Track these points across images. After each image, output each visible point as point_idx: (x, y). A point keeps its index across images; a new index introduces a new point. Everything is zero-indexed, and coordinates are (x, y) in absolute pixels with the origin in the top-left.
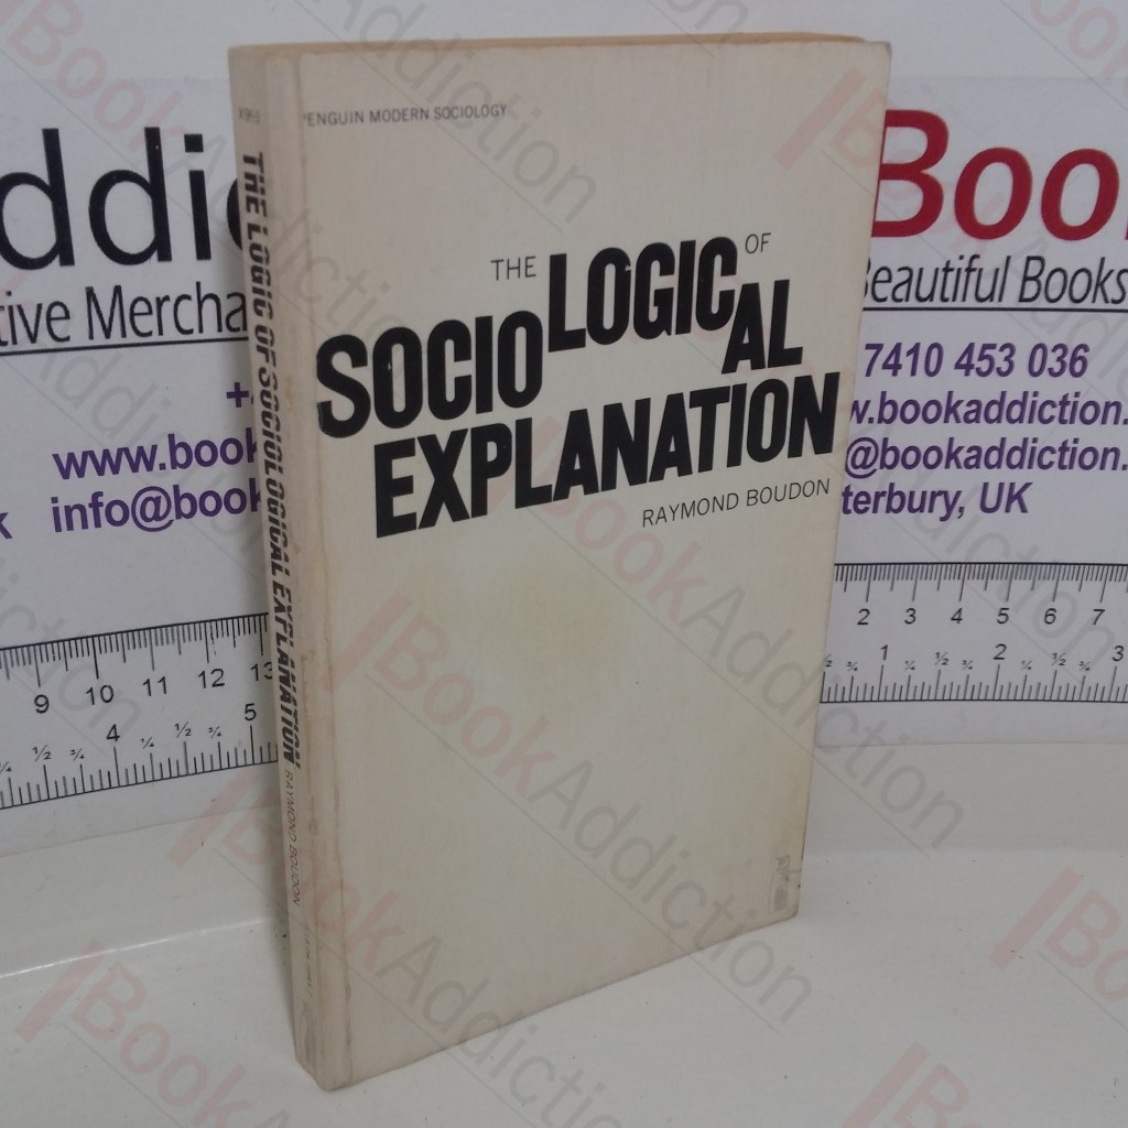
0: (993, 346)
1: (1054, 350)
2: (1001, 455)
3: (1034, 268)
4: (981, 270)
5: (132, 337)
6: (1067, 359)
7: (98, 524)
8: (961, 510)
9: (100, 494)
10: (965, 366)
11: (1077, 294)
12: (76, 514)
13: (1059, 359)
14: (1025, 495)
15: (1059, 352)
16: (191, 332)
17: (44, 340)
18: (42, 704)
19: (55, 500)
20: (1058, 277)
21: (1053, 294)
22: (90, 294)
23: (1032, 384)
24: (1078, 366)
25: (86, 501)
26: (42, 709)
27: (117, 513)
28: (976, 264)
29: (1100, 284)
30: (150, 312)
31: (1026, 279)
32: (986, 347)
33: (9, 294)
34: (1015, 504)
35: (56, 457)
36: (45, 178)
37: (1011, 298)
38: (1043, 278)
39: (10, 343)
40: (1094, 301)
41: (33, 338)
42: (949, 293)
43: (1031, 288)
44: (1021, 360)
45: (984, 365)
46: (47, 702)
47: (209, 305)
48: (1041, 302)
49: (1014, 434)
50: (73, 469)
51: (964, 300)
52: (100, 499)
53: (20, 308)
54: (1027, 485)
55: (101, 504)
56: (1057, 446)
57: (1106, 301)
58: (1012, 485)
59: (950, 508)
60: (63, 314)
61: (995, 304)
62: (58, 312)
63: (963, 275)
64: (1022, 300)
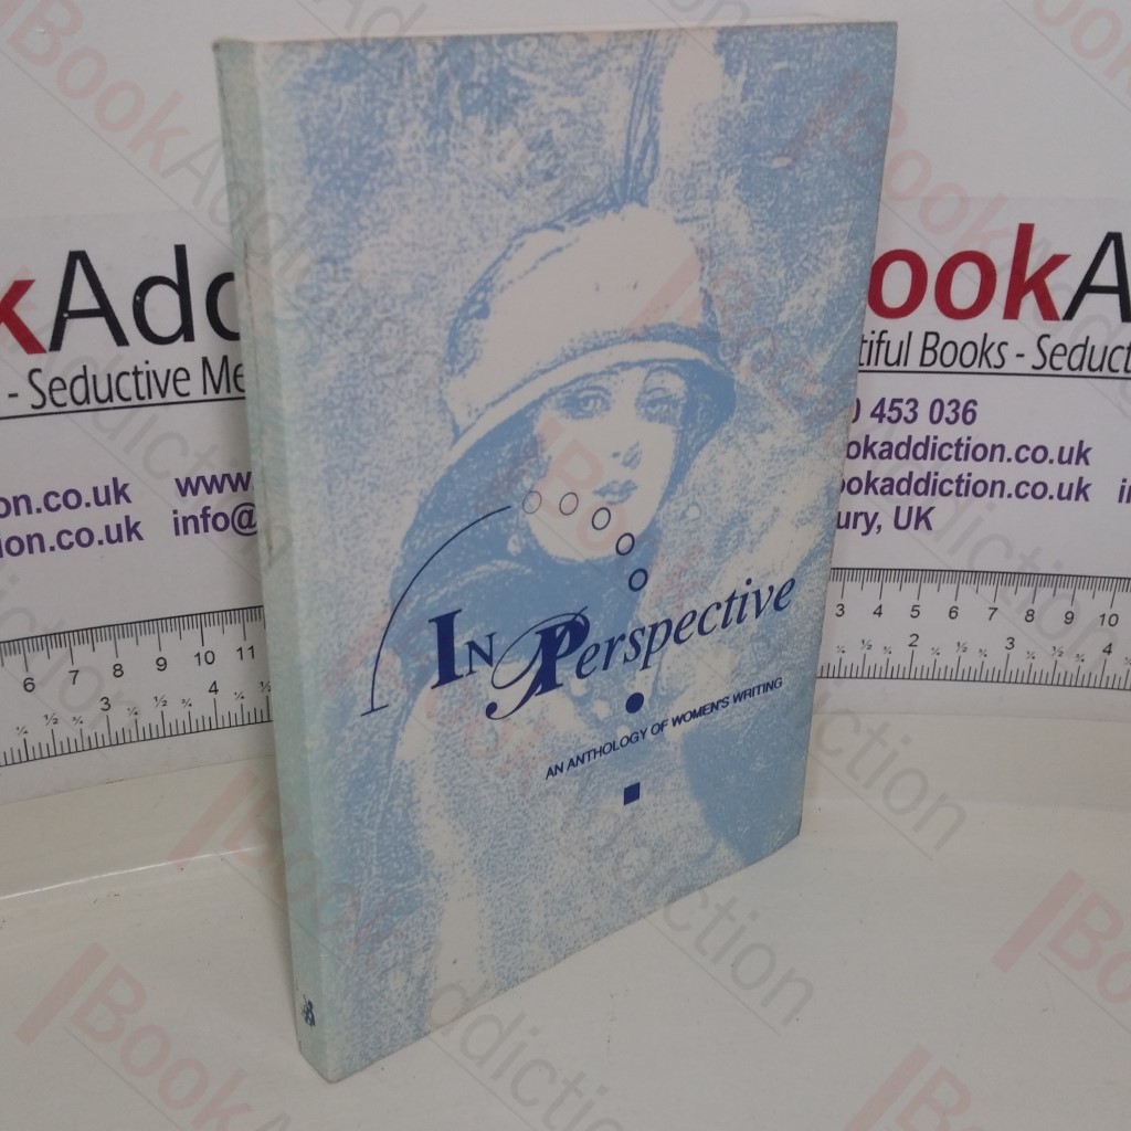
0: (901, 401)
1: (950, 404)
2: (911, 485)
3: (931, 341)
4: (889, 342)
5: (233, 393)
6: (960, 411)
7: (206, 530)
8: (879, 527)
9: (209, 508)
10: (878, 414)
11: (967, 361)
12: (191, 523)
13: (954, 411)
14: (930, 516)
15: (954, 405)
17: (171, 396)
18: (162, 664)
19: (175, 512)
20: (950, 348)
21: (947, 360)
22: (205, 362)
23: (933, 430)
24: (969, 417)
25: (198, 513)
26: (162, 668)
27: (221, 522)
28: (884, 337)
29: (984, 354)
31: (925, 348)
32: (894, 401)
33: (147, 362)
34: (922, 523)
35: (177, 480)
36: (175, 280)
37: (914, 363)
38: (938, 349)
39: (147, 397)
40: (980, 366)
41: (163, 394)
42: (864, 359)
43: (929, 356)
44: (923, 411)
45: (894, 415)
46: (165, 663)
48: (938, 366)
49: (920, 469)
50: (189, 488)
51: (876, 364)
52: (208, 512)
53: (154, 372)
54: (931, 509)
55: (209, 515)
56: (954, 478)
57: (990, 366)
58: (919, 509)
59: (869, 526)
60: (185, 377)
61: (901, 367)
62: (181, 375)
63: (875, 346)
64: (923, 365)
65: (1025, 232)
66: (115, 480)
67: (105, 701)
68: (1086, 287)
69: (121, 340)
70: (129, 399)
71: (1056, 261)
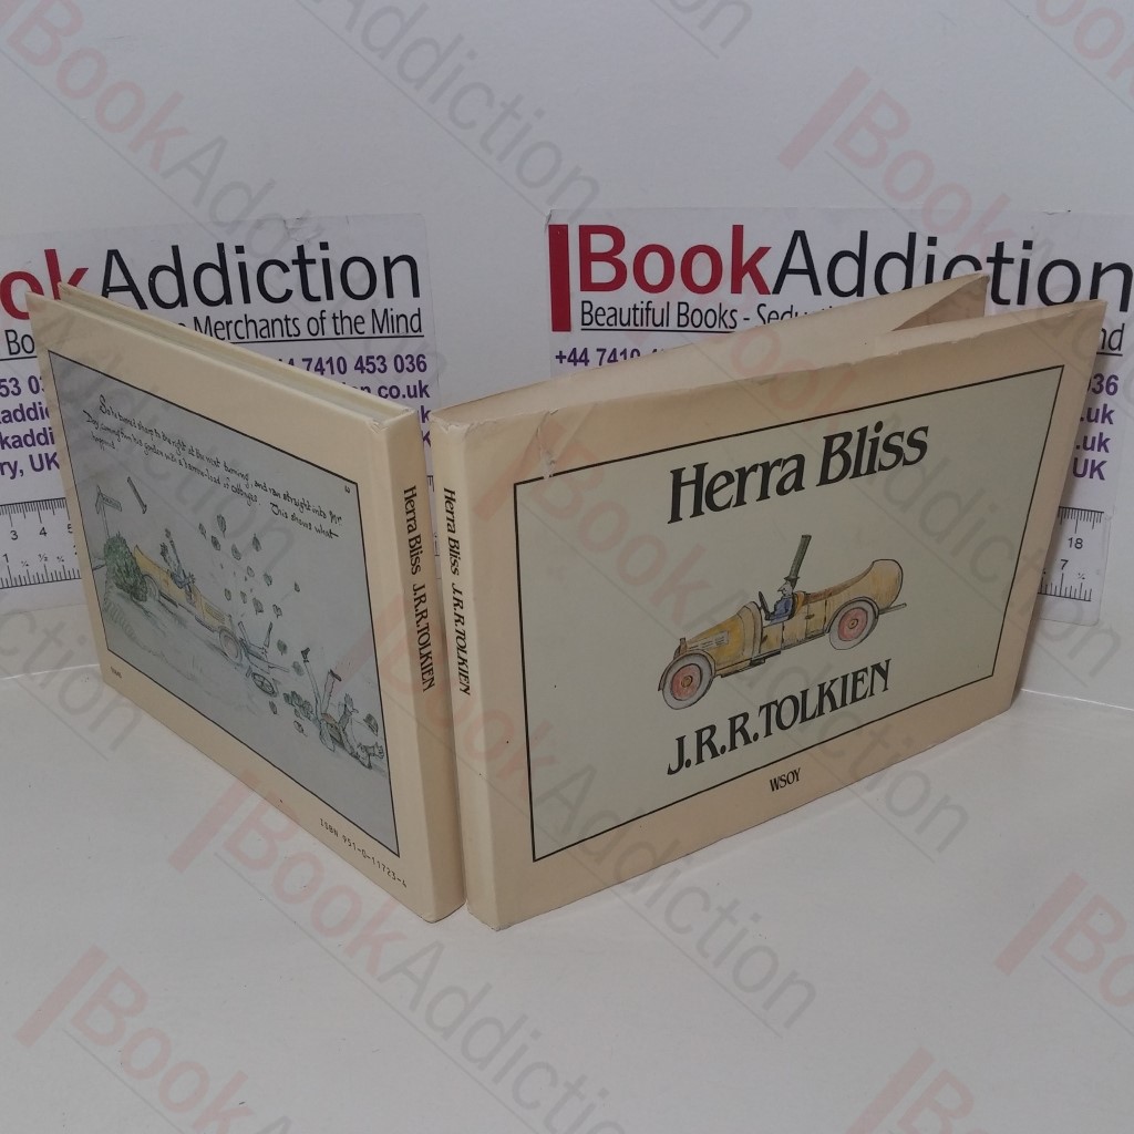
3: (683, 309)
4: (654, 309)
11: (710, 323)
16: (244, 338)
20: (697, 314)
21: (697, 322)
22: (196, 319)
28: (651, 306)
29: (722, 318)
30: (224, 328)
31: (679, 314)
36: (173, 267)
38: (689, 314)
40: (719, 327)
42: (638, 322)
43: (683, 320)
47: (251, 325)
48: (690, 327)
51: (647, 325)
57: (726, 327)
61: (665, 328)
63: (645, 312)
64: (679, 325)
65: (738, 232)
68: (786, 270)
69: (144, 306)
71: (762, 252)
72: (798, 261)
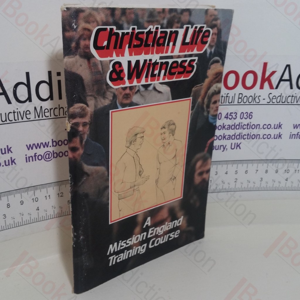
0: (232, 113)
1: (246, 113)
2: (235, 137)
3: (241, 96)
4: (229, 97)
5: (44, 118)
6: (248, 115)
7: (35, 160)
8: (227, 149)
9: (36, 153)
10: (226, 117)
11: (250, 101)
12: (31, 158)
13: (247, 115)
14: (240, 145)
15: (246, 114)
16: (57, 116)
17: (25, 119)
18: (22, 203)
19: (26, 155)
20: (246, 98)
21: (245, 101)
22: (35, 108)
23: (241, 121)
24: (251, 117)
25: (33, 155)
26: (22, 204)
27: (40, 158)
28: (228, 95)
29: (255, 99)
30: (48, 112)
31: (239, 98)
33: (17, 109)
34: (238, 147)
35: (27, 145)
36: (26, 83)
37: (236, 103)
38: (242, 98)
39: (17, 120)
40: (253, 103)
41: (22, 119)
42: (223, 102)
43: (240, 100)
45: (231, 117)
46: (23, 202)
47: (62, 110)
48: (242, 103)
49: (238, 132)
50: (30, 148)
51: (226, 103)
52: (36, 155)
53: (20, 112)
54: (241, 143)
55: (36, 156)
56: (247, 134)
57: (256, 102)
58: (237, 143)
59: (224, 149)
60: (29, 113)
61: (232, 104)
62: (28, 112)
63: (226, 97)
64: (238, 103)
65: (265, 65)
66: (7, 146)
67: (4, 215)
68: (281, 80)
69: (9, 102)
70: (12, 121)
71: (273, 73)
72: (286, 77)
